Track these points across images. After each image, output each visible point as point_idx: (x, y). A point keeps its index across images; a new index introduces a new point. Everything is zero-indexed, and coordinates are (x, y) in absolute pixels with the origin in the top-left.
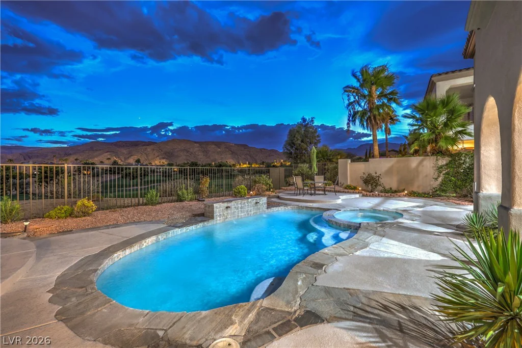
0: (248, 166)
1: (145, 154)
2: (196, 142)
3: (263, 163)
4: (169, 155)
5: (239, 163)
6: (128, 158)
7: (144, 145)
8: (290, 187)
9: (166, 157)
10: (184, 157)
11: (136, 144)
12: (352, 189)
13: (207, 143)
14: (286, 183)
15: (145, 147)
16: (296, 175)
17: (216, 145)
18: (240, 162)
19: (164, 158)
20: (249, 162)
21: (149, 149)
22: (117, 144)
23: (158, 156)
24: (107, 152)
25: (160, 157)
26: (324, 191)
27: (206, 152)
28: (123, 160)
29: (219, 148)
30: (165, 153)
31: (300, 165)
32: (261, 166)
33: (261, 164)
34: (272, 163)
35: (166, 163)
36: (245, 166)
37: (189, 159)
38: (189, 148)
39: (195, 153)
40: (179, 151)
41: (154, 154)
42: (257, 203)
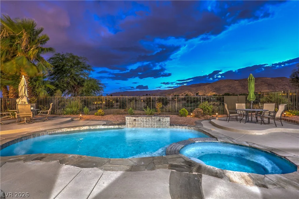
1: (204, 89)
2: (236, 80)
4: (217, 90)
6: (196, 92)
7: (204, 85)
11: (200, 85)
15: (204, 86)
21: (206, 87)
22: (191, 86)
23: (211, 91)
24: (187, 90)
25: (213, 91)
28: (193, 93)
30: (215, 89)
38: (231, 85)
39: (235, 87)
40: (224, 87)
41: (209, 90)
42: (160, 120)
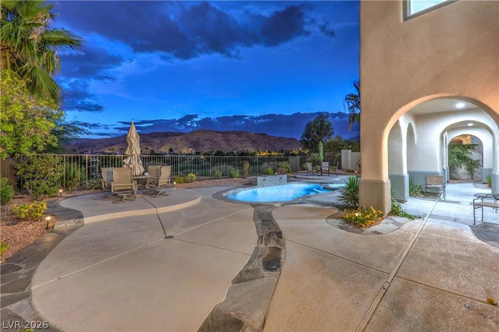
0: (268, 154)
1: (175, 143)
2: (219, 132)
3: (282, 151)
4: (195, 144)
5: (258, 151)
6: (160, 147)
8: (304, 171)
9: (193, 146)
10: (209, 146)
11: (166, 135)
12: (350, 172)
13: (229, 133)
14: (302, 168)
15: (174, 137)
16: (309, 162)
17: (237, 134)
18: (260, 150)
19: (190, 147)
20: (268, 151)
21: (178, 139)
22: (151, 135)
23: (186, 145)
24: (143, 142)
25: (188, 146)
26: (329, 173)
27: (228, 141)
28: (156, 149)
29: (240, 137)
30: (192, 143)
31: (312, 154)
32: (281, 154)
33: (280, 152)
34: (291, 151)
35: (193, 152)
36: (265, 154)
37: (213, 147)
38: (213, 138)
39: (218, 142)
40: (203, 140)
41: (182, 144)
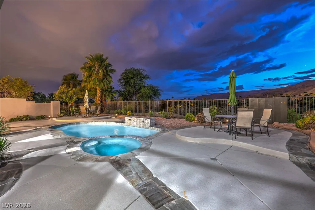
42: (143, 121)
